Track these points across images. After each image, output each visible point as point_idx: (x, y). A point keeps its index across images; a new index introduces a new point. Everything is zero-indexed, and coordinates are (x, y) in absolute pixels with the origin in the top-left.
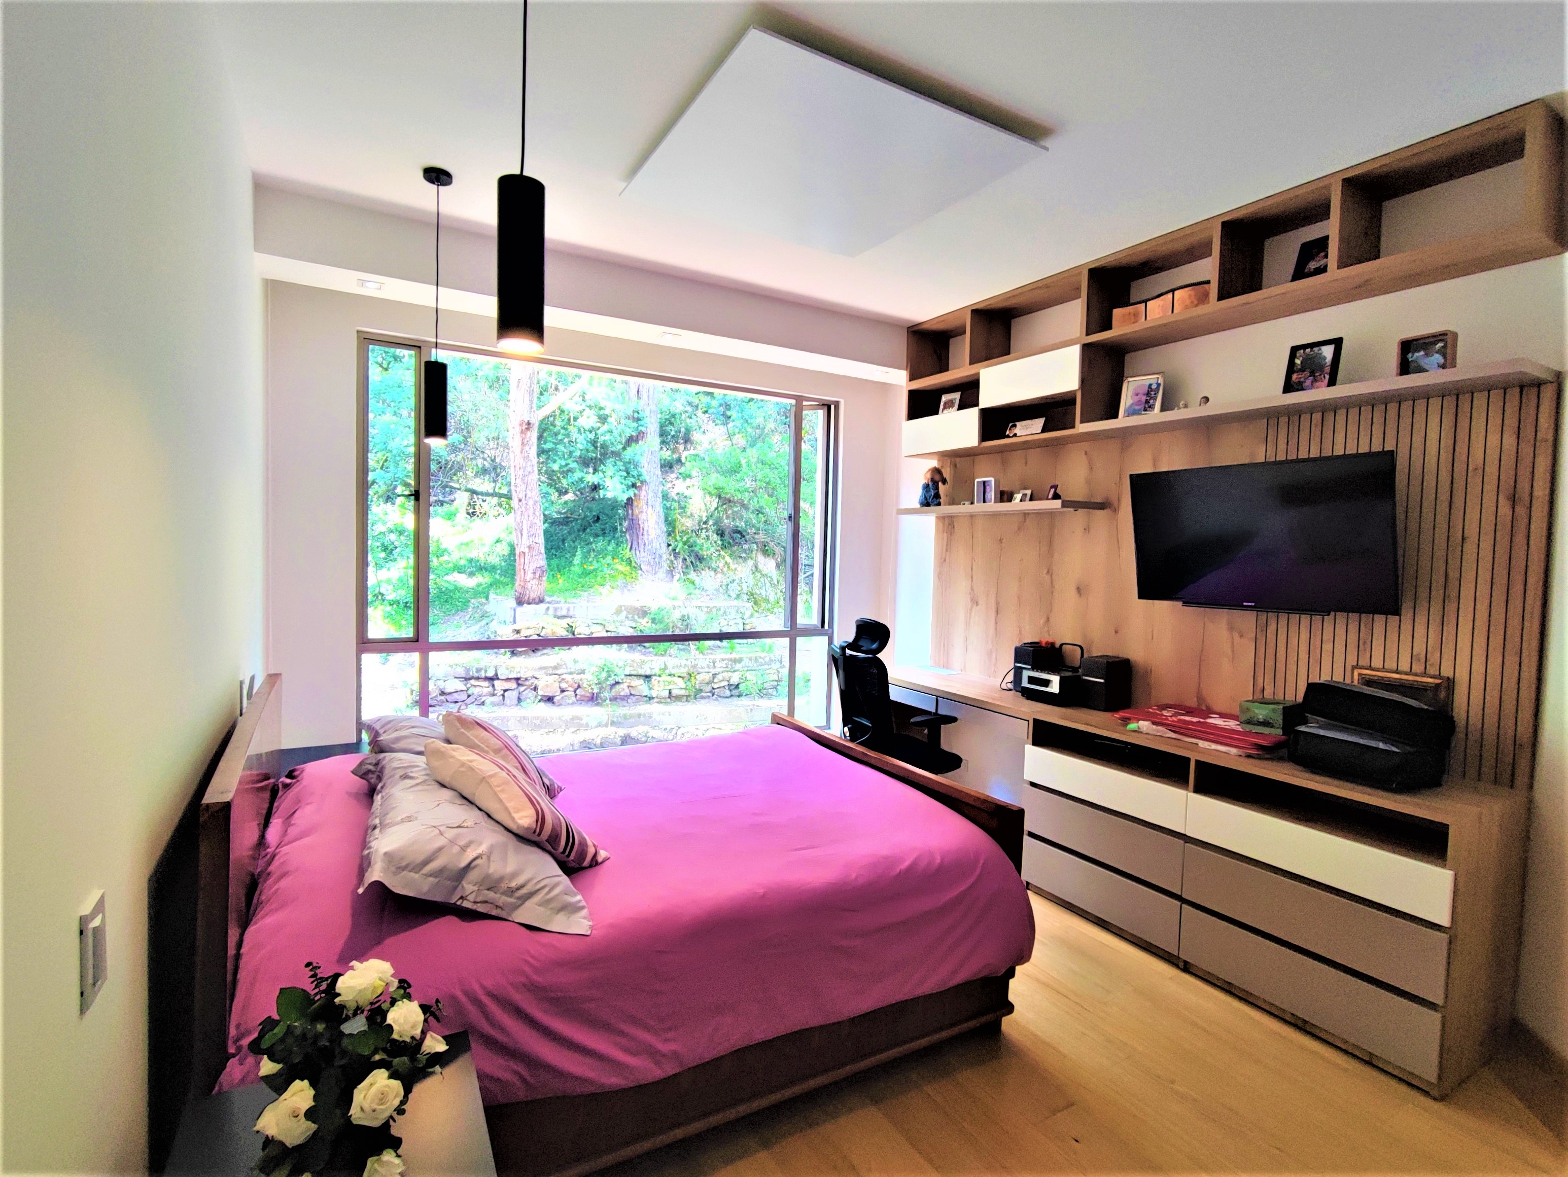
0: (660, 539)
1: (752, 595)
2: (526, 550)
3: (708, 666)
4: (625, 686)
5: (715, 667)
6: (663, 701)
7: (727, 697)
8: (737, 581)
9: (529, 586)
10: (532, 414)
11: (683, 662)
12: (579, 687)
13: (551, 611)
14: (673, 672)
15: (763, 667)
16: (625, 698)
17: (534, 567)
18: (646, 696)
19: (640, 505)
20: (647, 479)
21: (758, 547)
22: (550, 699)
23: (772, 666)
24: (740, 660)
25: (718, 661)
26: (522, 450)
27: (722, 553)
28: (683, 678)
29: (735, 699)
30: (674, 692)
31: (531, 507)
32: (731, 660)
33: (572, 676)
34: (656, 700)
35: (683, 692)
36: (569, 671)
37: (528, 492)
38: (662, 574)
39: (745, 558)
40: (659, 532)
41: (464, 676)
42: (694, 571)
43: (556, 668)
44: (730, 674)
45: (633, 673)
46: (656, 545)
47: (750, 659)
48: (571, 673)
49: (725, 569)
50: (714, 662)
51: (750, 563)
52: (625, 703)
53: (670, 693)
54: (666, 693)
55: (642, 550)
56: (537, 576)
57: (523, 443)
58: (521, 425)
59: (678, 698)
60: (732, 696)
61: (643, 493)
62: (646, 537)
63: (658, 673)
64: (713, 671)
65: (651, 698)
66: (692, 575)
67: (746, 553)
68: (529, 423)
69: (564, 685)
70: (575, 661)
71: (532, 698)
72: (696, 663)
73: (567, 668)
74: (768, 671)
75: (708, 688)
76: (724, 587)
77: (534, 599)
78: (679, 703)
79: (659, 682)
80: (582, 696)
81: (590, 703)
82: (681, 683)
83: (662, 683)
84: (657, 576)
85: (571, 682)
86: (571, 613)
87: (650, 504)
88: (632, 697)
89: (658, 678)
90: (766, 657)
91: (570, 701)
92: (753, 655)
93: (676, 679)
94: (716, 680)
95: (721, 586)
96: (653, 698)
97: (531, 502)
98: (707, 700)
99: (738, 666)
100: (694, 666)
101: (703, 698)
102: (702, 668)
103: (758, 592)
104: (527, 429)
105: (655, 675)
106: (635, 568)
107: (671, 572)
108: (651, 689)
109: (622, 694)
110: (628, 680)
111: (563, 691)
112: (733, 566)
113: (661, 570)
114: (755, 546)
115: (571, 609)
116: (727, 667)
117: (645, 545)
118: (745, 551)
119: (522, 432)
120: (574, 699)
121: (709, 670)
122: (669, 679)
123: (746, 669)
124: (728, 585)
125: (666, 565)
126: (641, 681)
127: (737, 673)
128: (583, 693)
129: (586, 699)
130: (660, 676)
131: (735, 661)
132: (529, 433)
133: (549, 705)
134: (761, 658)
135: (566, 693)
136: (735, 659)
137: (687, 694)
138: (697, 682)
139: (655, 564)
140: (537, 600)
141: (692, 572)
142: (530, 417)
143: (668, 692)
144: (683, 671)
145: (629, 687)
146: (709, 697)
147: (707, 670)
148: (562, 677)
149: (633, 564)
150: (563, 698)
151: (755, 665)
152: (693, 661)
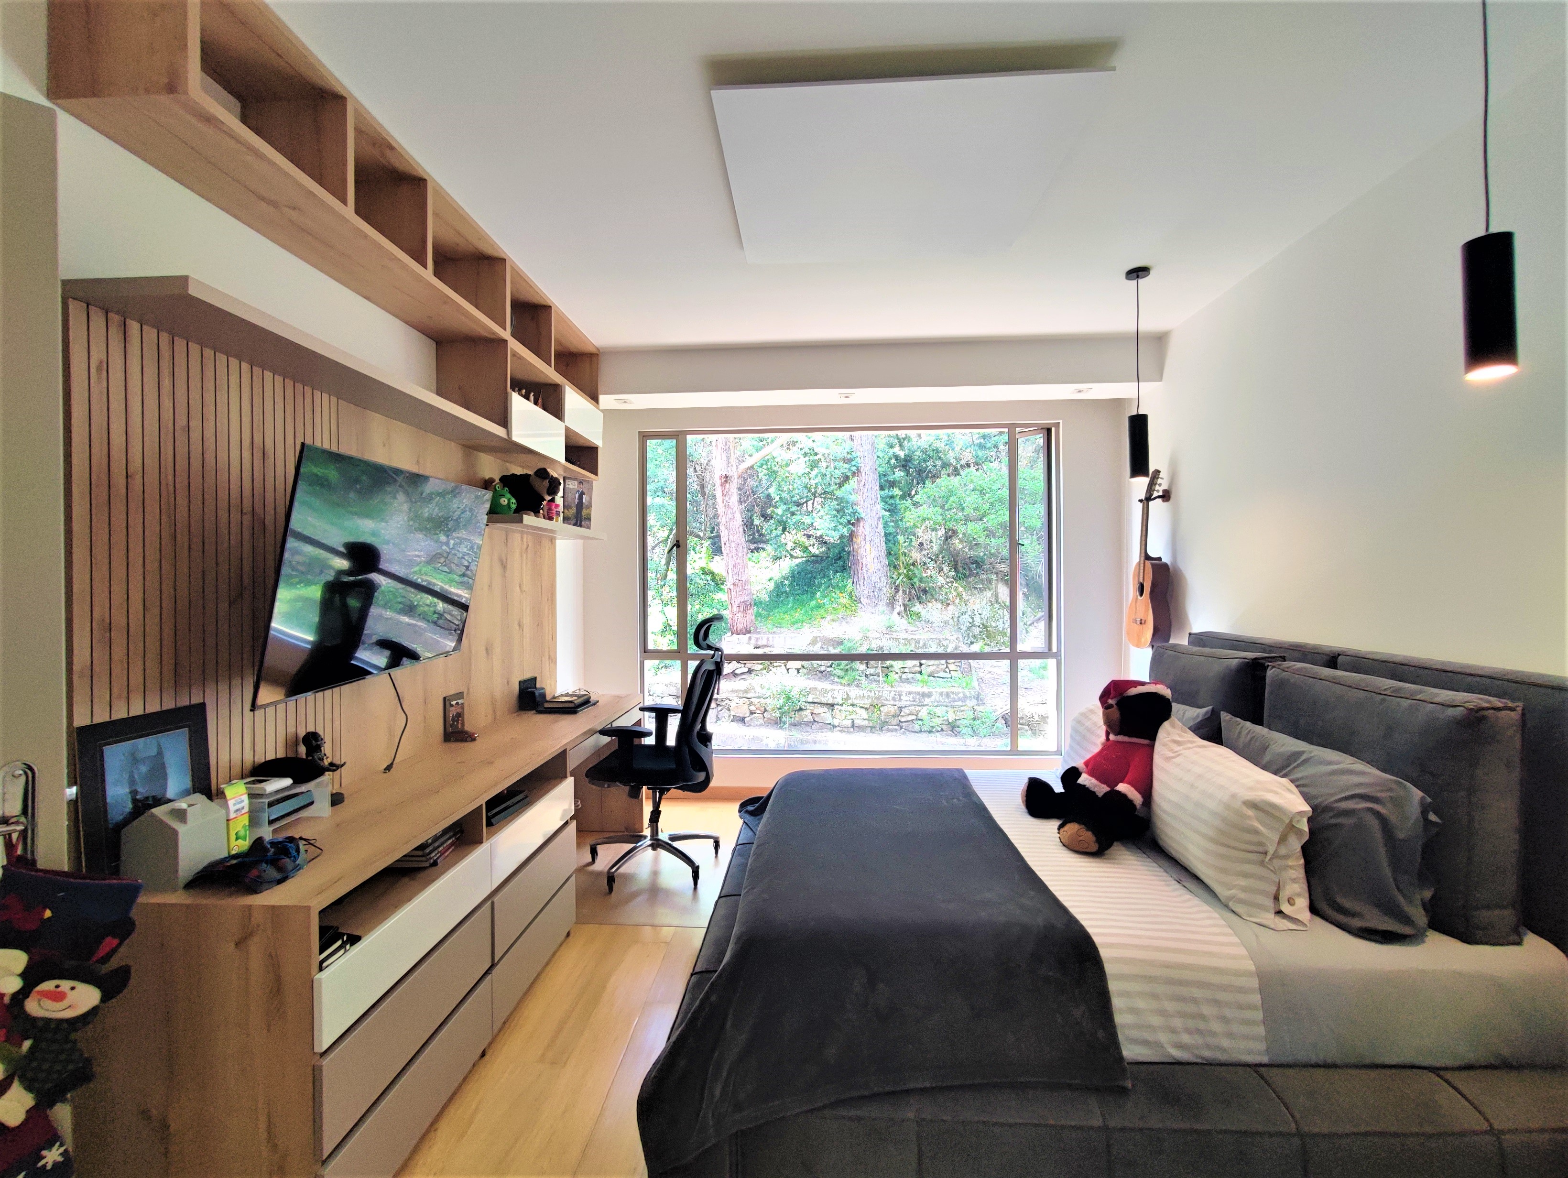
0: (880, 573)
1: (985, 627)
2: (732, 587)
3: (894, 699)
4: (808, 712)
5: (900, 700)
6: (845, 730)
7: (916, 732)
8: (969, 613)
9: (736, 618)
10: (729, 469)
11: (866, 694)
12: (766, 710)
13: (753, 641)
14: (856, 702)
15: (956, 703)
16: (808, 724)
17: (739, 601)
18: (830, 724)
19: (859, 541)
20: (863, 515)
21: (997, 576)
22: (742, 720)
23: (967, 703)
24: (929, 695)
25: (904, 694)
26: (723, 500)
27: (955, 584)
28: (866, 709)
29: (925, 735)
30: (857, 722)
31: (734, 549)
32: (918, 693)
33: (759, 700)
34: (838, 728)
35: (865, 723)
36: (757, 695)
37: (731, 537)
38: (882, 607)
39: (980, 588)
40: (878, 566)
41: (675, 694)
42: (920, 603)
43: (746, 692)
44: (917, 708)
45: (816, 701)
46: (875, 578)
47: (941, 694)
48: (759, 697)
49: (957, 601)
50: (900, 695)
51: (989, 594)
52: (808, 729)
53: (853, 722)
54: (848, 723)
55: (862, 585)
56: (742, 609)
57: (723, 494)
58: (720, 479)
59: (861, 728)
60: (921, 731)
61: (861, 530)
62: (864, 571)
63: (841, 702)
64: (899, 704)
65: (834, 727)
66: (917, 608)
67: (983, 584)
68: (726, 477)
69: (752, 708)
70: (762, 687)
71: (727, 718)
72: (880, 694)
73: (755, 692)
74: (962, 708)
75: (895, 721)
76: (955, 620)
77: (741, 630)
78: (862, 733)
79: (840, 711)
80: (769, 719)
81: (776, 726)
82: (864, 714)
83: (844, 713)
84: (877, 609)
85: (758, 705)
86: (770, 643)
87: (868, 539)
88: (816, 723)
89: (840, 707)
90: (959, 693)
91: (759, 723)
92: (945, 690)
93: (858, 709)
94: (902, 714)
95: (952, 618)
96: (836, 727)
97: (733, 545)
98: (894, 733)
99: (927, 701)
100: (879, 698)
101: (889, 730)
102: (887, 700)
103: (994, 624)
104: (726, 481)
105: (838, 704)
106: (856, 601)
107: (892, 602)
108: (833, 717)
109: (805, 720)
110: (811, 707)
111: (752, 713)
112: (965, 598)
113: (882, 603)
114: (994, 577)
115: (771, 639)
116: (914, 701)
117: (864, 579)
118: (982, 582)
119: (722, 485)
120: (762, 721)
121: (895, 703)
122: (851, 709)
123: (936, 704)
124: (959, 617)
125: (885, 598)
126: (825, 709)
127: (925, 708)
128: (769, 716)
129: (772, 722)
130: (842, 705)
131: (924, 695)
132: (727, 485)
133: (741, 725)
134: (953, 693)
135: (754, 715)
136: (923, 693)
137: (871, 725)
138: (883, 714)
139: (874, 597)
140: (744, 631)
141: (918, 604)
142: (728, 471)
143: (851, 721)
144: (867, 702)
145: (812, 714)
146: (896, 730)
147: (892, 702)
148: (752, 700)
149: (854, 598)
150: (751, 719)
151: (947, 700)
152: (877, 693)
